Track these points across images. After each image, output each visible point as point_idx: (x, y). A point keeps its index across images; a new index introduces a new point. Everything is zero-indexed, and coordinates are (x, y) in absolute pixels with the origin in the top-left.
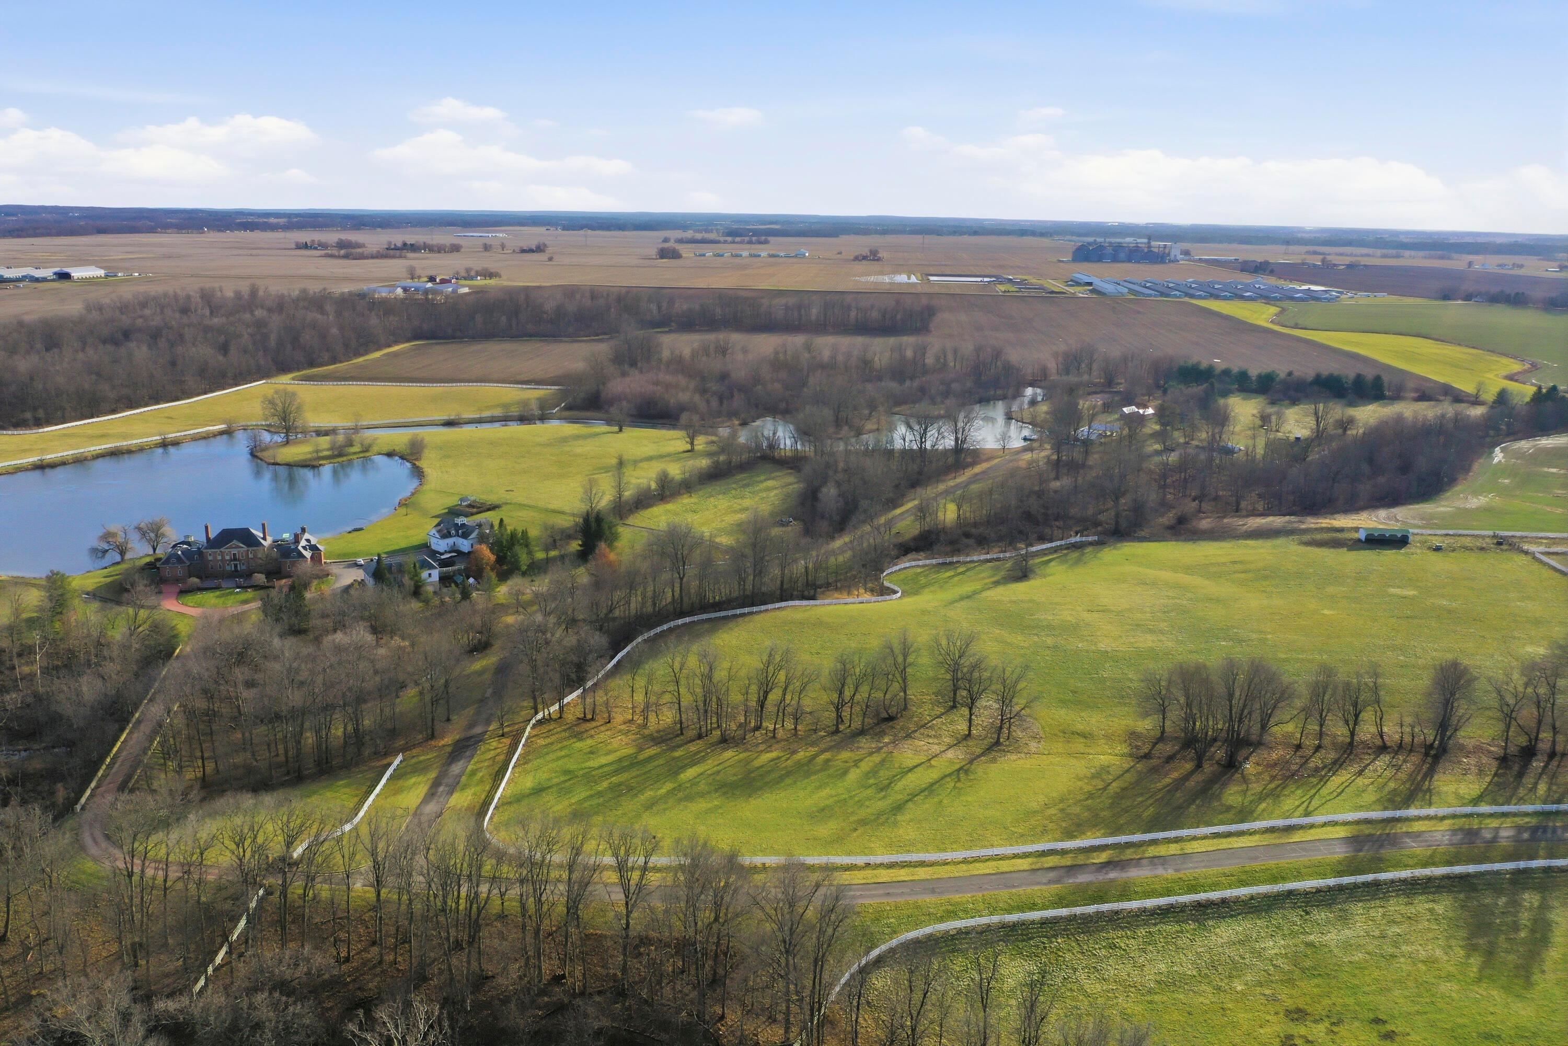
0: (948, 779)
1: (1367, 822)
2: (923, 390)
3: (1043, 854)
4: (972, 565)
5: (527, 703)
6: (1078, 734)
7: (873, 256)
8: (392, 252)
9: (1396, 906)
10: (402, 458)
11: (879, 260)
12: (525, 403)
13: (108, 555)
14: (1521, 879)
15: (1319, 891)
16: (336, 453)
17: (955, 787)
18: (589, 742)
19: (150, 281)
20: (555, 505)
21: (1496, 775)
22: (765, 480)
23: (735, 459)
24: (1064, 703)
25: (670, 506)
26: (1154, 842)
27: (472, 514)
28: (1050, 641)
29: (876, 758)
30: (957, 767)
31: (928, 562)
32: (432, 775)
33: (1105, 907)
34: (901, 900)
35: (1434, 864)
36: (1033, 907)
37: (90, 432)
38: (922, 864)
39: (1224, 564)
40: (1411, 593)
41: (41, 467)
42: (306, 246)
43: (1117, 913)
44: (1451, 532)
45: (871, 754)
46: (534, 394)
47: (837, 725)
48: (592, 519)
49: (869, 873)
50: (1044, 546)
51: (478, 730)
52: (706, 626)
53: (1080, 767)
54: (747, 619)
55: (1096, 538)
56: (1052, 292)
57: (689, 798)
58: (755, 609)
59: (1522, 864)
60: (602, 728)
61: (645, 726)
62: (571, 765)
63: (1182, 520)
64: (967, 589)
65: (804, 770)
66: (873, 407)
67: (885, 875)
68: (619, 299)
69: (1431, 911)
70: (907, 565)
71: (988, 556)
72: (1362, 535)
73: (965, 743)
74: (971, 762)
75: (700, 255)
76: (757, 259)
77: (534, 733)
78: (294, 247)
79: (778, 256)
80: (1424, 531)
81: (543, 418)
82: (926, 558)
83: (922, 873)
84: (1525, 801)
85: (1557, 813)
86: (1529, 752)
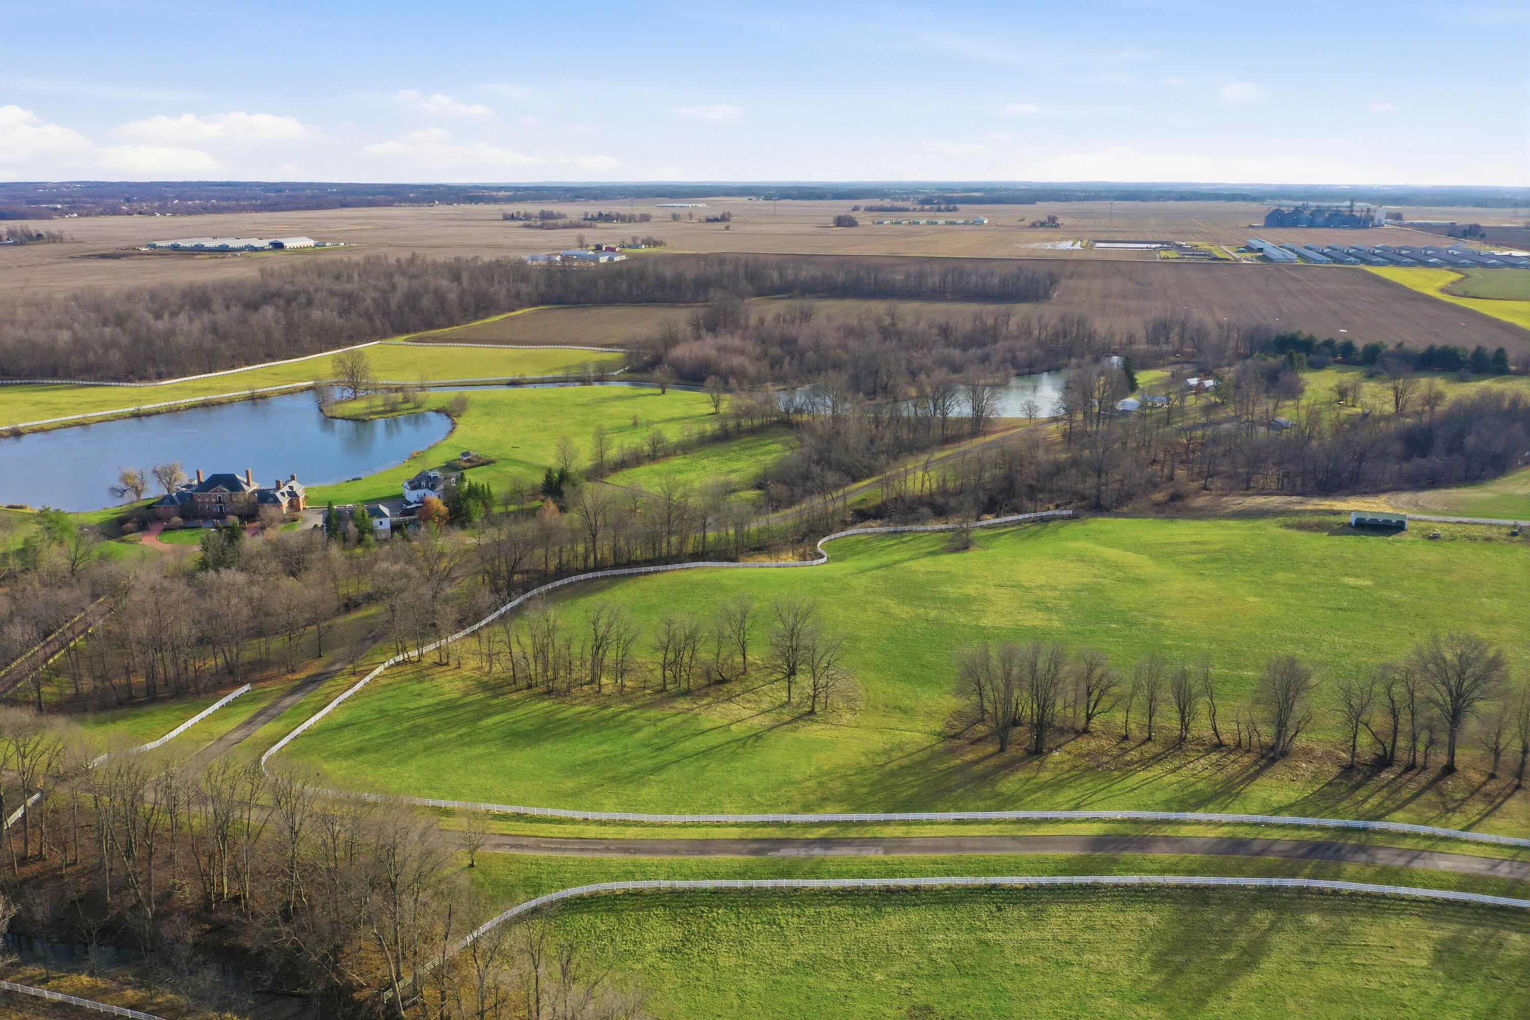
0: (734, 744)
1: (1135, 821)
2: (984, 358)
3: (765, 825)
4: (923, 534)
6: (900, 708)
7: (1051, 223)
8: (588, 223)
9: (1104, 913)
10: (447, 415)
11: (1057, 226)
12: (584, 366)
13: (126, 495)
14: (1262, 898)
15: (1026, 888)
16: (389, 408)
17: (733, 753)
18: (426, 685)
19: (352, 250)
21: (1330, 784)
22: (772, 443)
23: (746, 423)
24: (906, 676)
26: (887, 823)
28: (933, 614)
29: (679, 719)
30: (753, 732)
32: (264, 705)
33: (784, 883)
34: (589, 856)
35: (1176, 872)
36: (715, 876)
37: (198, 385)
38: (637, 824)
39: (1184, 544)
40: (1368, 582)
42: (512, 218)
43: (796, 890)
44: (1466, 520)
45: (678, 714)
48: (557, 476)
50: (1010, 518)
51: (337, 666)
52: (606, 582)
53: (878, 741)
55: (1071, 512)
56: (1216, 259)
57: (474, 743)
59: (1275, 882)
60: (448, 673)
61: (490, 672)
62: (391, 705)
63: (1175, 497)
64: (895, 558)
65: (603, 725)
67: (592, 832)
69: (1141, 920)
72: (1352, 519)
73: (778, 710)
74: (771, 729)
75: (878, 223)
76: (933, 227)
77: (387, 672)
78: (501, 217)
79: (955, 223)
80: (1434, 518)
81: (601, 380)
82: (881, 526)
83: (631, 833)
84: (1336, 814)
85: (1365, 830)
86: (1384, 761)
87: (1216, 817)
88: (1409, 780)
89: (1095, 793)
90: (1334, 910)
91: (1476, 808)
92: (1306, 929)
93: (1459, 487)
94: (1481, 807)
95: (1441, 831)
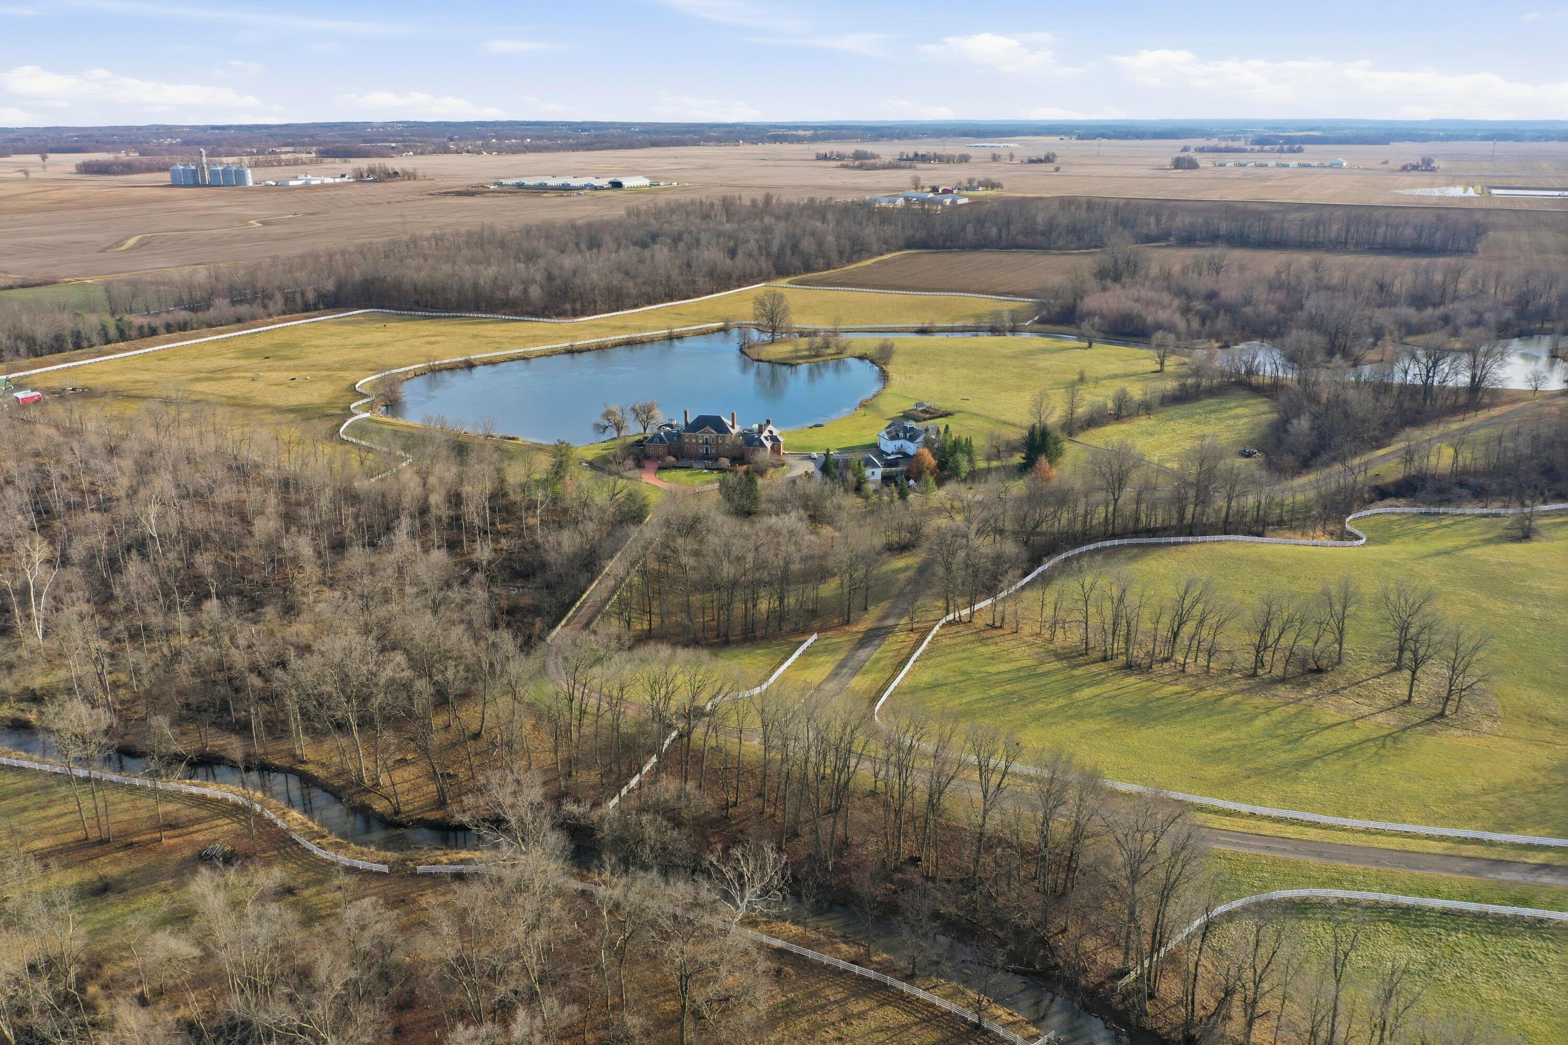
0: (1371, 744)
2: (1446, 320)
3: (1465, 841)
4: (1462, 519)
5: (941, 603)
6: (1547, 720)
7: (1426, 166)
8: (903, 163)
10: (872, 362)
11: (1433, 170)
12: (997, 314)
13: (608, 431)
16: (813, 353)
17: (1376, 754)
18: (993, 648)
19: (686, 189)
20: (1008, 416)
22: (1236, 407)
23: (1205, 383)
24: (1538, 683)
25: (1124, 427)
27: (925, 420)
28: (1537, 612)
29: (1292, 709)
30: (1385, 732)
31: (1407, 510)
32: (840, 657)
33: (1527, 912)
34: (1279, 856)
36: (1436, 894)
37: (613, 323)
38: (1315, 825)
41: (571, 351)
42: (825, 158)
43: (1541, 921)
45: (1287, 704)
46: (1006, 305)
47: (1255, 669)
48: (1038, 432)
49: (1253, 822)
51: (890, 622)
52: (1135, 551)
53: (1541, 756)
54: (1181, 548)
57: (1080, 717)
58: (1191, 539)
60: (1010, 637)
61: (1051, 641)
62: (970, 668)
64: (1449, 544)
65: (1210, 708)
66: (1378, 334)
67: (1268, 828)
68: (1117, 210)
70: (1382, 510)
71: (1485, 511)
73: (1401, 709)
74: (1404, 730)
75: (1220, 165)
76: (1286, 169)
77: (942, 632)
78: (815, 158)
79: (1310, 166)
81: (1014, 330)
82: (1407, 506)
83: (1312, 834)
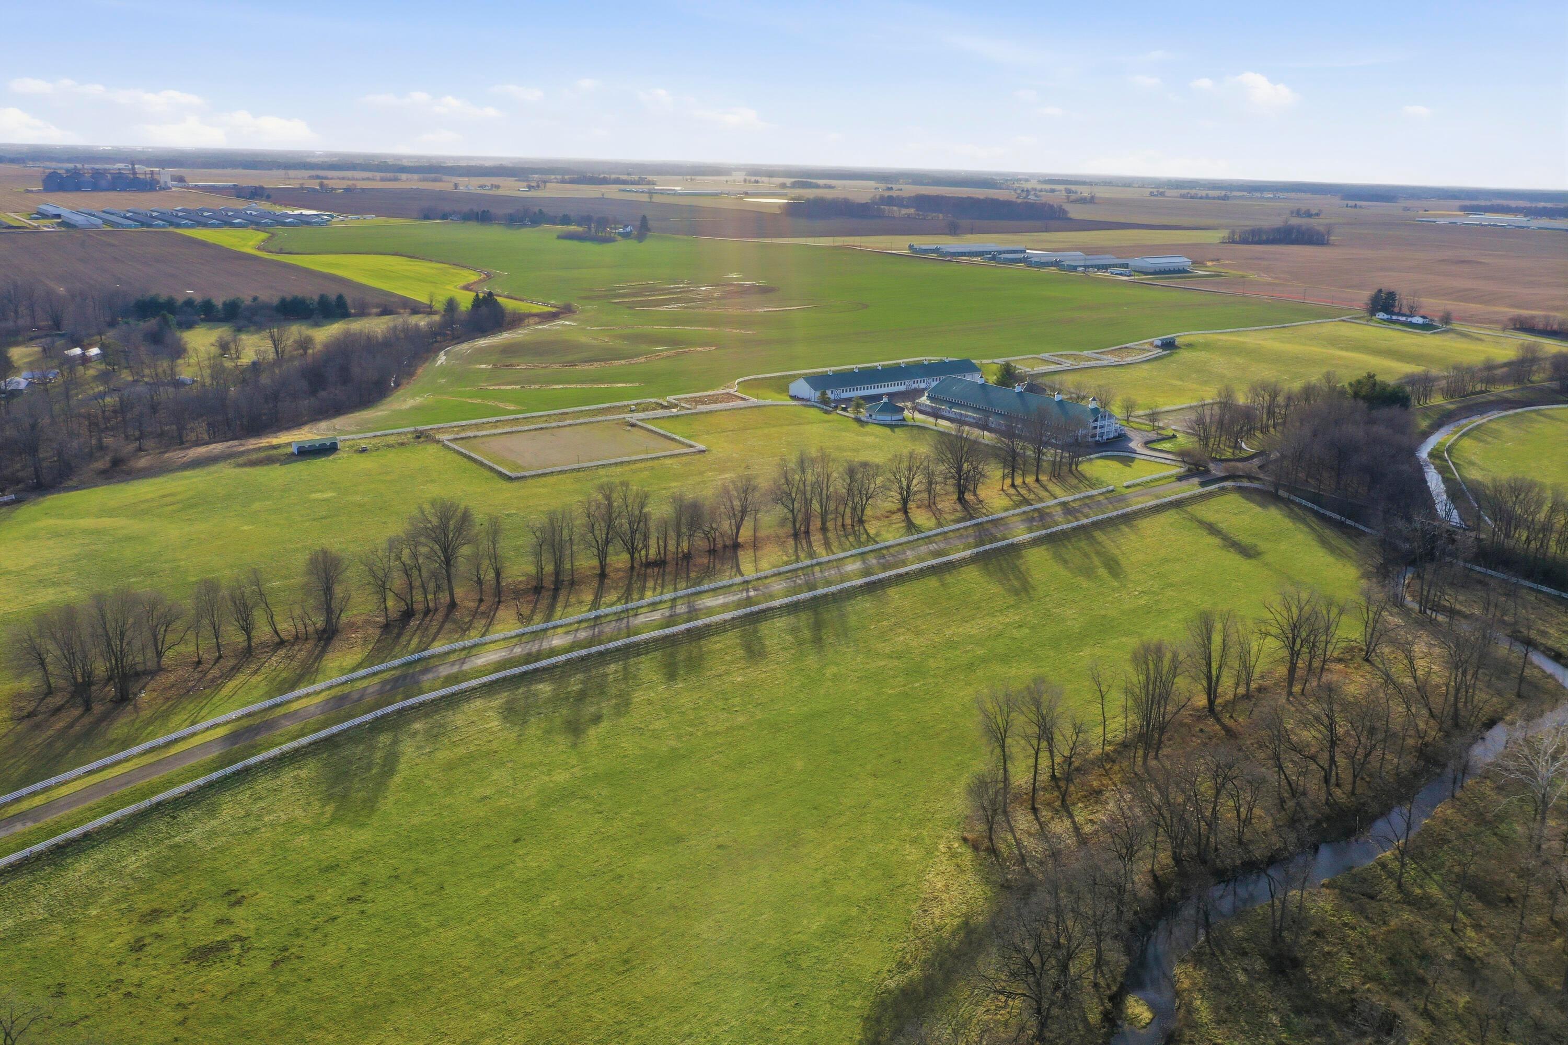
1: (249, 715)
9: (263, 784)
14: (377, 726)
15: (188, 794)
21: (378, 641)
35: (303, 735)
40: (330, 495)
44: (379, 433)
55: (13, 497)
56: (10, 227)
59: (380, 712)
69: (294, 777)
72: (294, 449)
80: (354, 436)
84: (395, 657)
85: (420, 660)
86: (408, 614)
87: (310, 689)
88: (431, 621)
89: (201, 709)
90: (426, 715)
91: (480, 623)
92: (415, 734)
93: (359, 411)
94: (483, 622)
95: (468, 643)
